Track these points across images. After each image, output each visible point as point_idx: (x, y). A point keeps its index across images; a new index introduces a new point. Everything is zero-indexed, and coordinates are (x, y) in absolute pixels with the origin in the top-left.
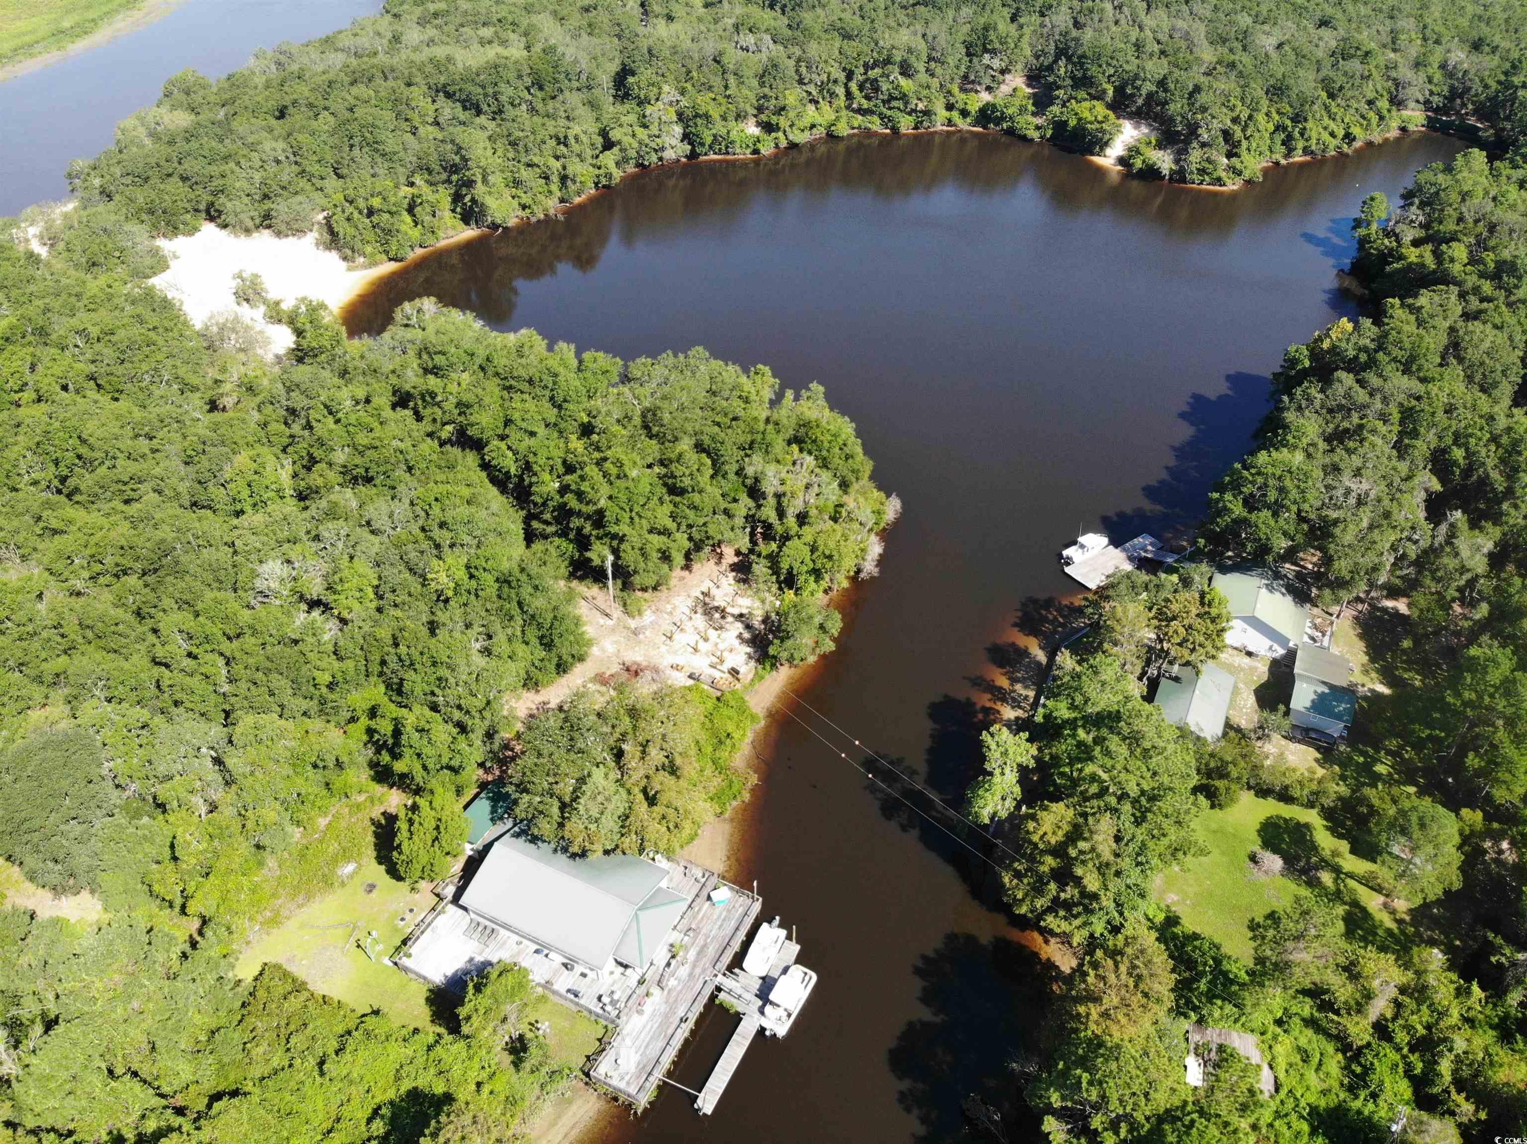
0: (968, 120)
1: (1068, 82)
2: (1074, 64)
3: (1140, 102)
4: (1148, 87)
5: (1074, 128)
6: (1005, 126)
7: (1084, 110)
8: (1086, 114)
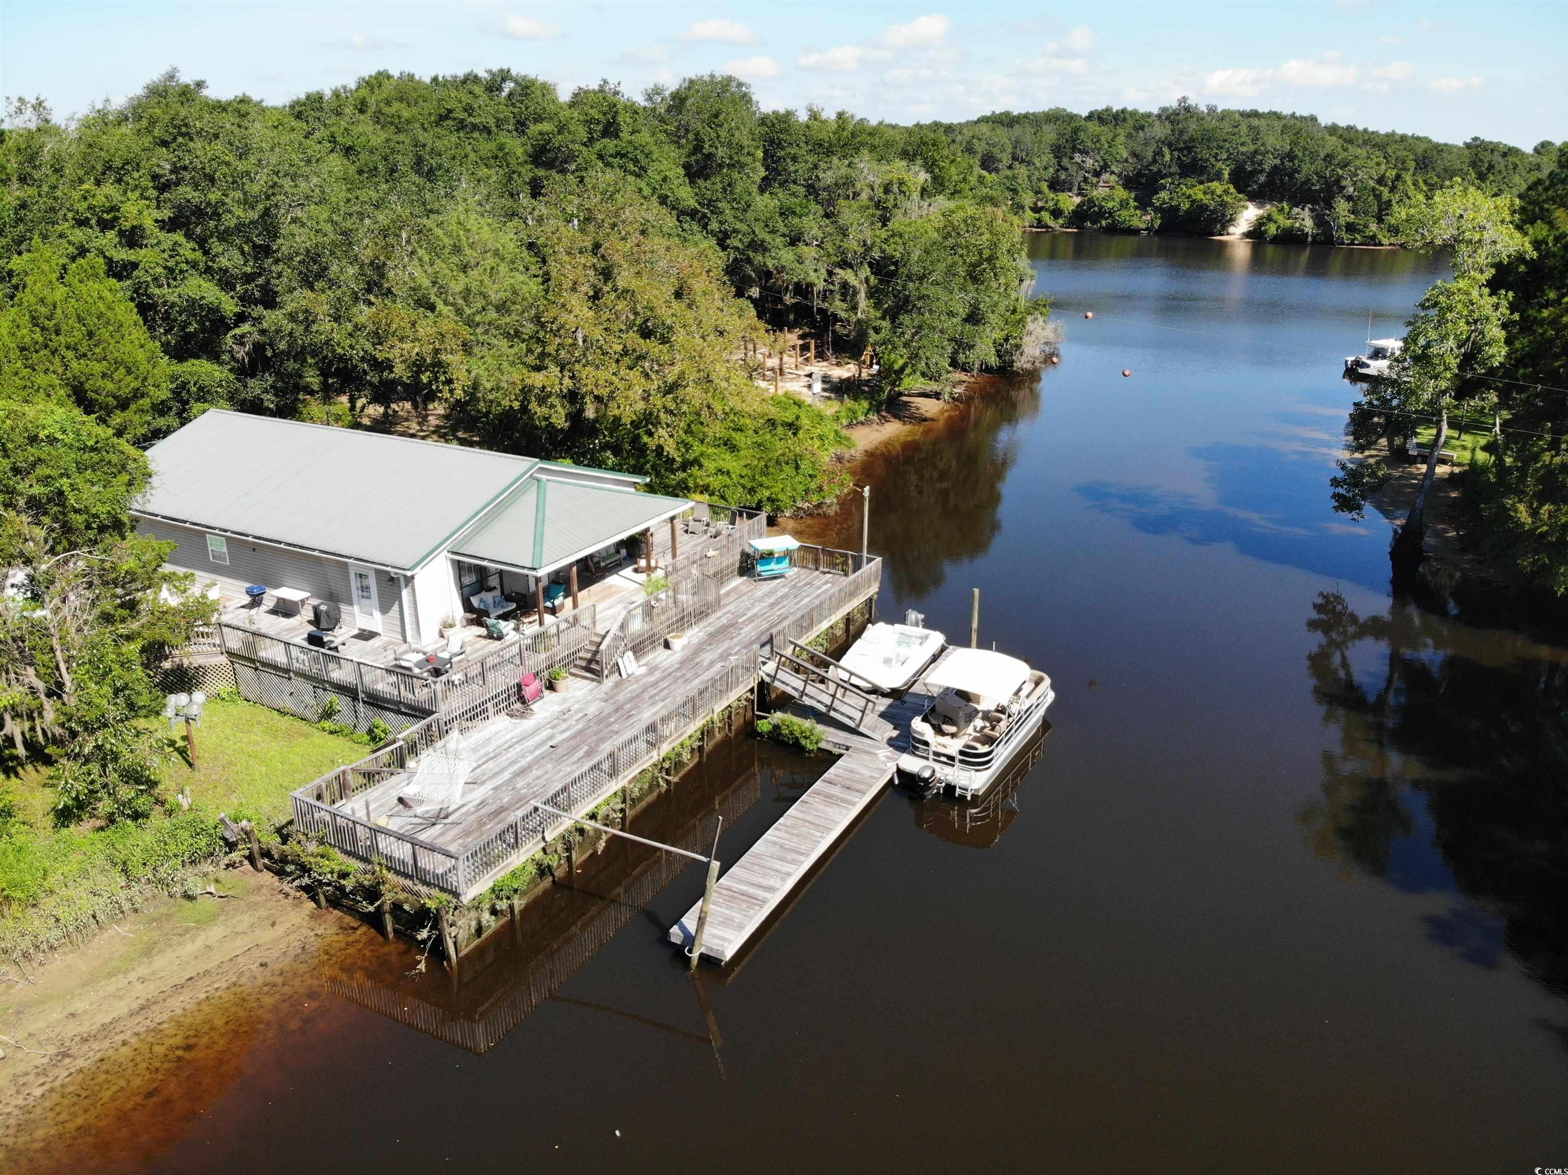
1: (1175, 169)
2: (1180, 150)
3: (1262, 178)
5: (1187, 212)
7: (1198, 193)
8: (1200, 196)
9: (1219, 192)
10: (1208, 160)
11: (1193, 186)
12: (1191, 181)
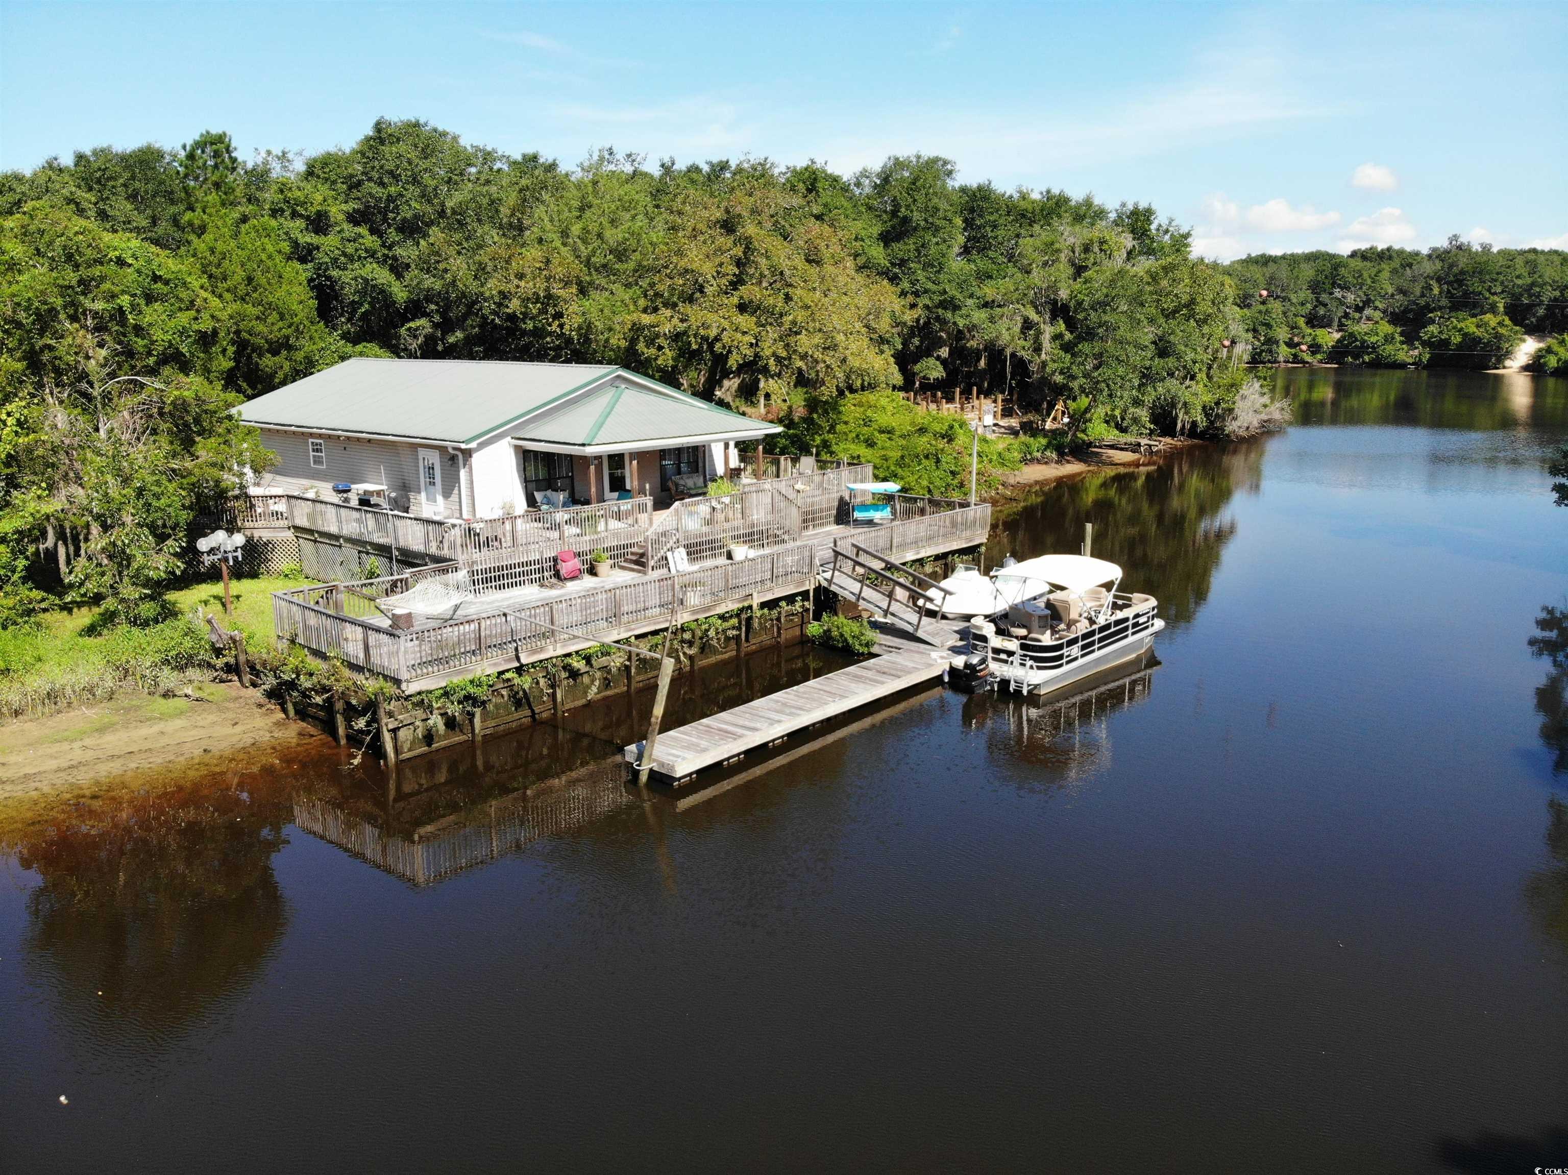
0: (1319, 357)
1: (1444, 302)
2: (1449, 283)
3: (1541, 312)
4: (1549, 294)
5: (1460, 346)
6: (1367, 358)
7: (1470, 325)
8: (1472, 329)
9: (1493, 323)
10: (1480, 293)
11: (1465, 319)
12: (1461, 315)
